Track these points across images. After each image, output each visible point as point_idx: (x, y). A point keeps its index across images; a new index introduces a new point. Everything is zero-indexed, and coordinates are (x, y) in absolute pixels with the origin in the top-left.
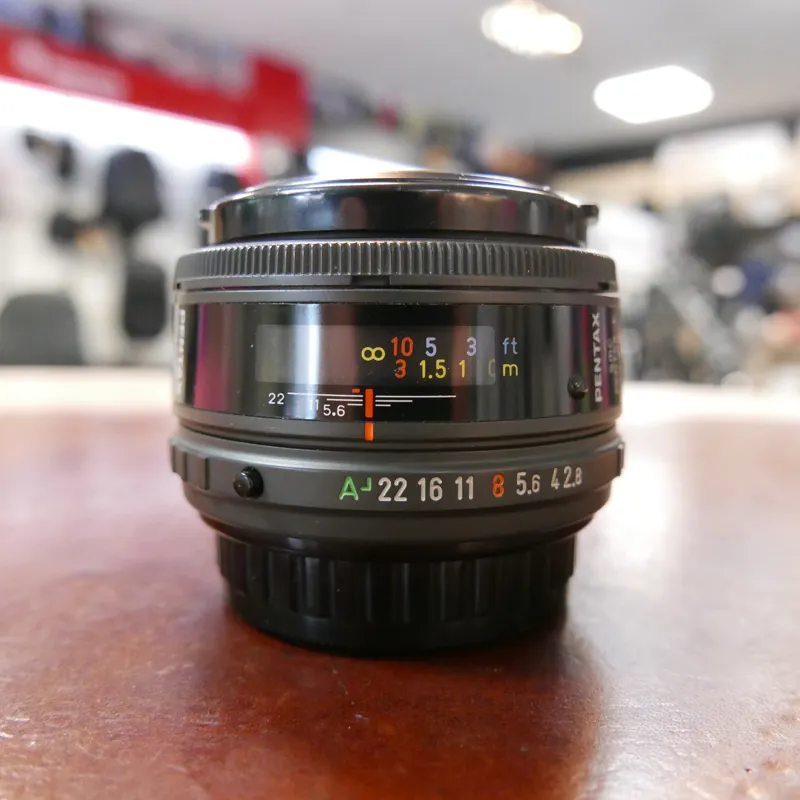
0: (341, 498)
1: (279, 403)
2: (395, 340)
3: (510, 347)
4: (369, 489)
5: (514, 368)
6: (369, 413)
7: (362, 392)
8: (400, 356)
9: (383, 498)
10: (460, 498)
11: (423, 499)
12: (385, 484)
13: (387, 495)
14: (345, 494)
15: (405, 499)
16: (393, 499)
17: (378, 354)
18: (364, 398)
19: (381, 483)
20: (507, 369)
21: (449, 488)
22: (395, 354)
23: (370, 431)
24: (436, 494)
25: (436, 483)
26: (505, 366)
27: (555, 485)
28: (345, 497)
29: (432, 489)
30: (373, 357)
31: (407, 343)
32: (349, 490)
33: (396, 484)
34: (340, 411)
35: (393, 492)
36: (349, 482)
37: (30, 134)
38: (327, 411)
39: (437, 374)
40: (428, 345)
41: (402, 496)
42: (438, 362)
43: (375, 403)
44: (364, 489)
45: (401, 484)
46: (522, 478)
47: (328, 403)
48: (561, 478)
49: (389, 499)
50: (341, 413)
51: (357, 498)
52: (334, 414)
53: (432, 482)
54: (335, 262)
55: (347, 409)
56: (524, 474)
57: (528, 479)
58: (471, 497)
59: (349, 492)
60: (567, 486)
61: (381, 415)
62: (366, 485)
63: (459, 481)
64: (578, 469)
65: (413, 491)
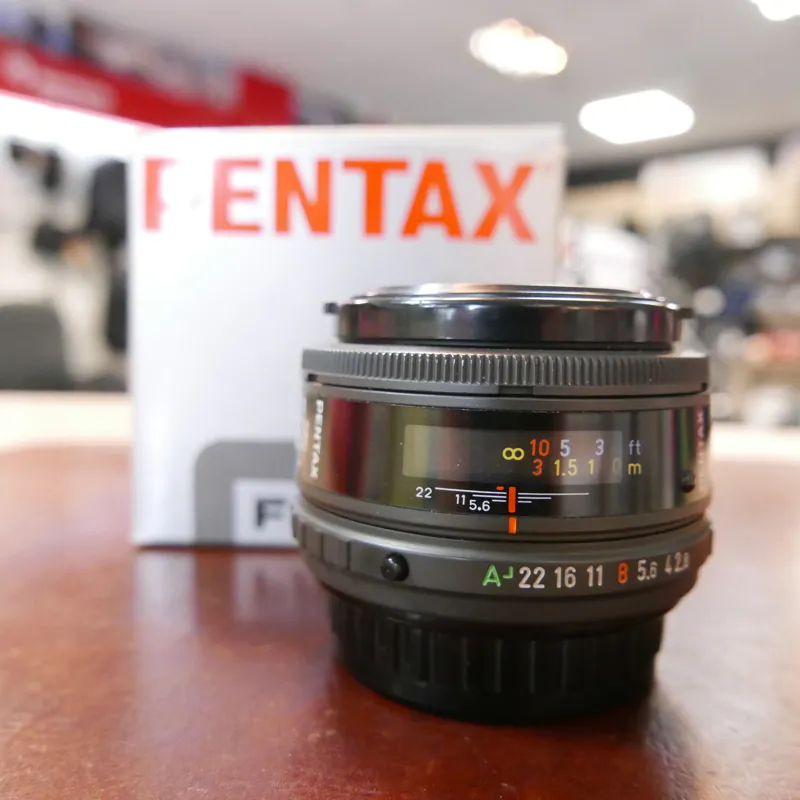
0: (485, 584)
1: (427, 496)
2: (533, 442)
3: (634, 448)
4: (511, 576)
5: (637, 468)
6: (512, 509)
7: (506, 490)
8: (538, 456)
9: (523, 585)
10: (591, 584)
11: (559, 586)
12: (525, 572)
13: (527, 583)
14: (487, 581)
15: (543, 586)
16: (532, 585)
17: (518, 454)
18: (507, 495)
19: (522, 572)
20: (632, 468)
21: (582, 576)
22: (533, 453)
23: (513, 525)
24: (570, 581)
25: (571, 572)
26: (630, 465)
27: (668, 570)
28: (489, 584)
29: (567, 576)
30: (513, 456)
31: (544, 445)
32: (492, 577)
33: (536, 572)
34: (485, 506)
35: (532, 580)
36: (492, 570)
37: (18, 144)
38: (473, 506)
39: (569, 473)
40: (563, 446)
41: (540, 583)
42: (571, 461)
43: (517, 500)
44: (505, 577)
45: (539, 572)
46: (643, 565)
47: (474, 498)
48: (673, 564)
49: (528, 586)
50: (486, 508)
51: (499, 585)
52: (479, 509)
53: (567, 570)
54: (483, 374)
55: (492, 504)
56: (644, 562)
57: (647, 566)
58: (600, 584)
59: (492, 578)
60: (677, 570)
61: (522, 510)
62: (507, 573)
63: (590, 570)
64: (686, 555)
65: (550, 579)
